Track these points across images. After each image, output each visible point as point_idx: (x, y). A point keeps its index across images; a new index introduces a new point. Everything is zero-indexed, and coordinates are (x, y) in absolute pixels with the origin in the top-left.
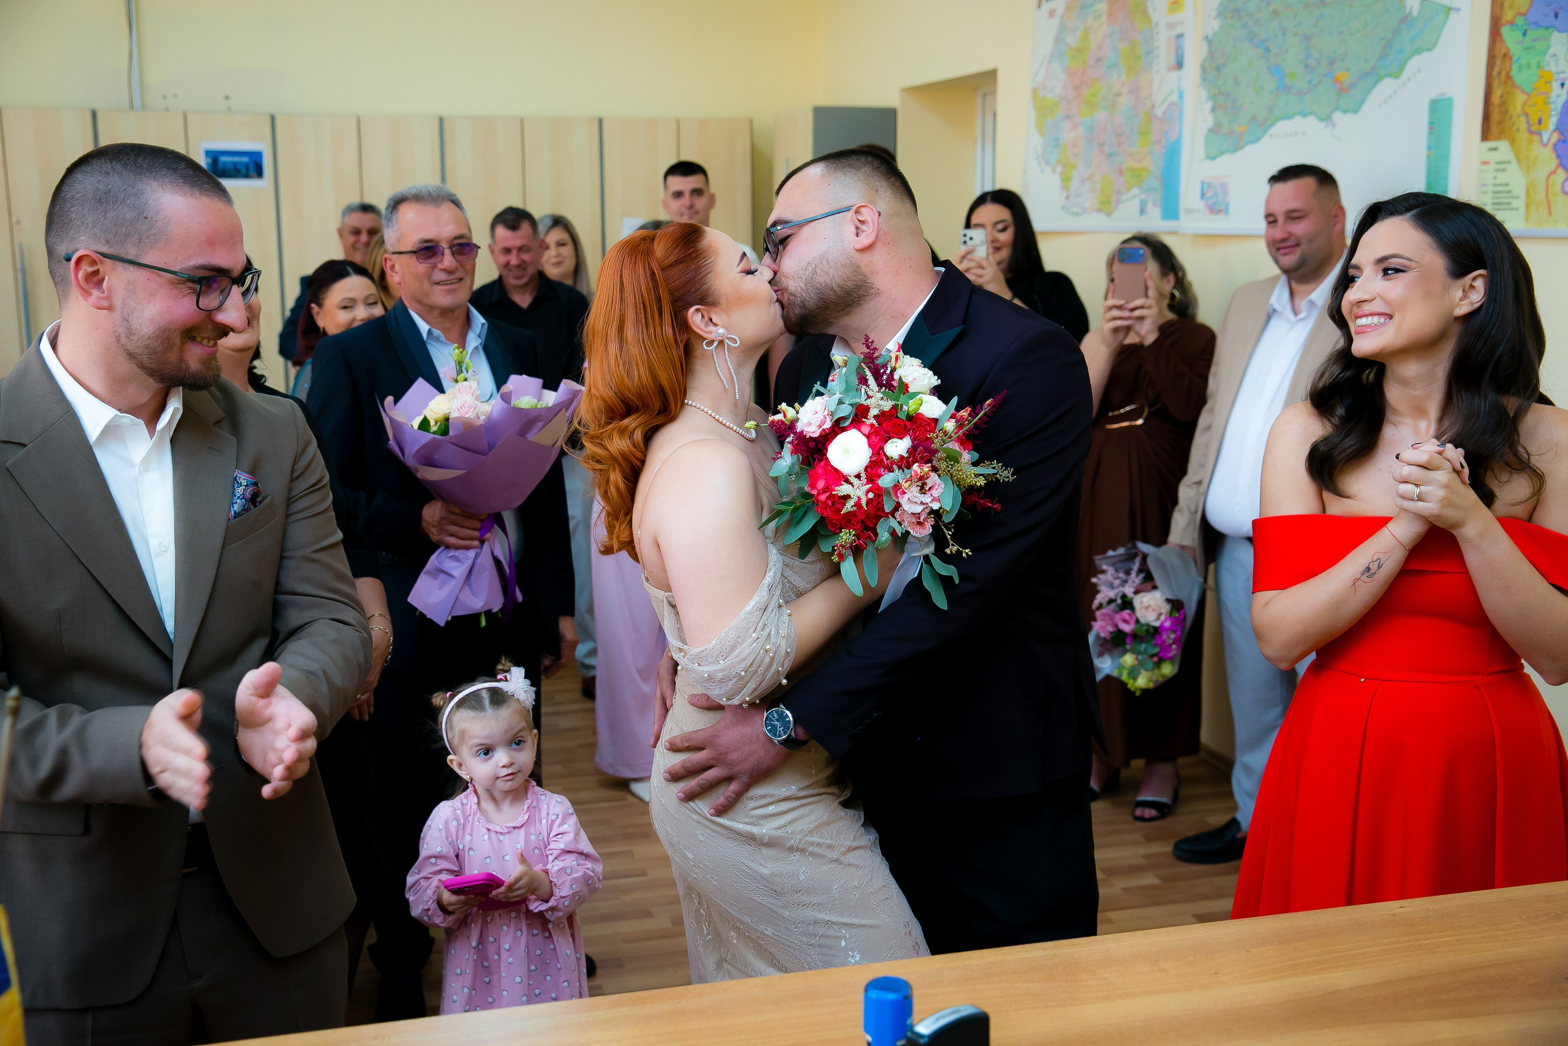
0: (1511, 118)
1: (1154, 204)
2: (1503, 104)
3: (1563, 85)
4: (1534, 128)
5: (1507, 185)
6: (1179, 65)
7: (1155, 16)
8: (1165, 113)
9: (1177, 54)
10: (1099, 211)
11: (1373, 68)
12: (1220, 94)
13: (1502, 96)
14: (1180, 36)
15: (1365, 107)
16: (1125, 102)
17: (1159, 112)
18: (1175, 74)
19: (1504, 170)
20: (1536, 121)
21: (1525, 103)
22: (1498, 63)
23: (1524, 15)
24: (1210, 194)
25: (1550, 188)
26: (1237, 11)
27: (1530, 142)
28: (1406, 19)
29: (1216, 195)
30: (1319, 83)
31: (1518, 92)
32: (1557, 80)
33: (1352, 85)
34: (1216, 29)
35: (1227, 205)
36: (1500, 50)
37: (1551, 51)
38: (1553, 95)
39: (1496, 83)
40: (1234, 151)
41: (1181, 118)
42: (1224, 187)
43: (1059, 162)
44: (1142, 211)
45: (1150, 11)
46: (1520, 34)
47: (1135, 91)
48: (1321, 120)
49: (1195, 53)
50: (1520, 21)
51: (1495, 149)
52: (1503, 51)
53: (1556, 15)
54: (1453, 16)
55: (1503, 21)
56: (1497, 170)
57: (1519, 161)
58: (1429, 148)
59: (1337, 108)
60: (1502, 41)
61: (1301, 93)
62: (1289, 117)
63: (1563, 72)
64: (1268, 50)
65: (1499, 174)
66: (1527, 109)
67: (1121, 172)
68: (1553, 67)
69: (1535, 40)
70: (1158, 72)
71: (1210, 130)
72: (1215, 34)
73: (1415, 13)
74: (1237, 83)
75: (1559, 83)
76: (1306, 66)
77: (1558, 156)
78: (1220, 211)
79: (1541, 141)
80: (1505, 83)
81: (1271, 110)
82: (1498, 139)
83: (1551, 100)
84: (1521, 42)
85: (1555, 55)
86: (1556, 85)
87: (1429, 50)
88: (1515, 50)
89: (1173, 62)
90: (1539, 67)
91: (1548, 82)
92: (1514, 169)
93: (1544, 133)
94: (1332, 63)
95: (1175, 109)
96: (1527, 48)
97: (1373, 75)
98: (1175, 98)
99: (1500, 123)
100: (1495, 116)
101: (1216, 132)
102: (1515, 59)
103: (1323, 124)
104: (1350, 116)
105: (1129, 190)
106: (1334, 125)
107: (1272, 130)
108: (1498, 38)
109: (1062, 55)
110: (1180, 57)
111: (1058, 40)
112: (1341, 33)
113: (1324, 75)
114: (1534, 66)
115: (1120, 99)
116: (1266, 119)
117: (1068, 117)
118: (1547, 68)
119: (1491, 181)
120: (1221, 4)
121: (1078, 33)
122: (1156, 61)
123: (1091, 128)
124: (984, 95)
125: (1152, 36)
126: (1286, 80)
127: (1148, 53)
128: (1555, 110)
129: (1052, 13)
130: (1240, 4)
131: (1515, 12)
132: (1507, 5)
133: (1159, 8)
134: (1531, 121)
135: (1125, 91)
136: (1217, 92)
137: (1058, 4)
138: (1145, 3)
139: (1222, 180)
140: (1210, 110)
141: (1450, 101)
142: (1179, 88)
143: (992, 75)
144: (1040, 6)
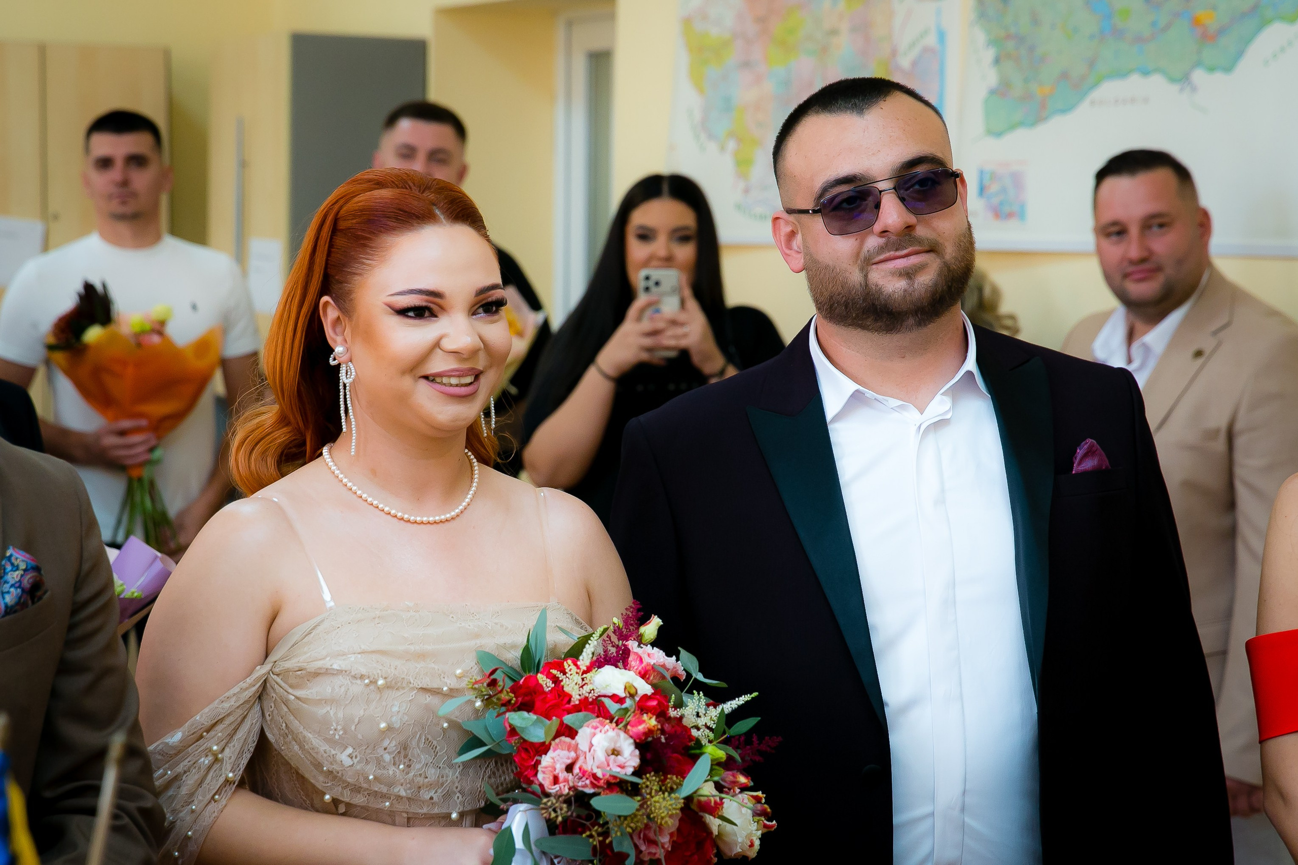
8: (914, 64)
11: (1253, 8)
12: (1008, 37)
15: (1244, 64)
24: (994, 188)
29: (1005, 189)
30: (1169, 25)
33: (1222, 31)
35: (1022, 206)
40: (1033, 124)
41: (941, 72)
42: (1017, 180)
43: (732, 135)
47: (862, 29)
48: (1172, 80)
59: (1198, 64)
61: (1139, 40)
62: (1121, 74)
71: (993, 92)
74: (1035, 21)
76: (1148, 1)
78: (1010, 215)
81: (1092, 64)
95: (933, 57)
97: (1255, 16)
98: (932, 38)
101: (1003, 95)
103: (1175, 88)
104: (1219, 76)
106: (1194, 89)
107: (1096, 94)
113: (1177, 14)
115: (835, 40)
116: (1082, 77)
117: (747, 64)
123: (788, 83)
124: (569, 23)
126: (1115, 19)
135: (844, 27)
136: (1003, 33)
139: (1013, 168)
140: (990, 60)
142: (938, 26)
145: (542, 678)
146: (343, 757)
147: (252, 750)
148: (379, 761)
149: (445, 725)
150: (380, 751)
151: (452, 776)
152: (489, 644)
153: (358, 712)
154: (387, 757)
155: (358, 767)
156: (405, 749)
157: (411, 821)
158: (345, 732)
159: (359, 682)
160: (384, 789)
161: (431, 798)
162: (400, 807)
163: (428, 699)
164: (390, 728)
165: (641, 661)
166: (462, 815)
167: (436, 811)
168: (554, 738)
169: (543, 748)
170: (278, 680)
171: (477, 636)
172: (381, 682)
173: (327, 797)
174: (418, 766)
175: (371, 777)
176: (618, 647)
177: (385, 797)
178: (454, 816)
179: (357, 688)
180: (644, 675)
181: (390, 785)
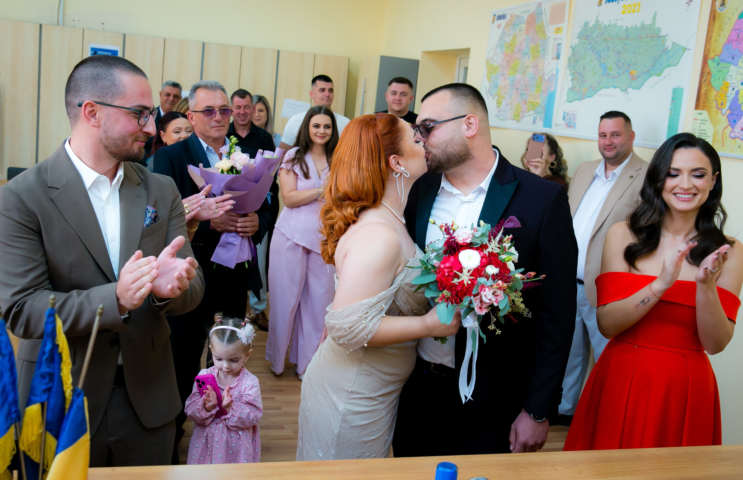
0: (709, 101)
1: (540, 119)
2: (706, 94)
3: (733, 89)
4: (719, 107)
5: (705, 130)
6: (558, 57)
7: (548, 34)
8: (549, 78)
9: (557, 53)
10: (514, 119)
11: (648, 71)
13: (706, 90)
14: (559, 44)
15: (643, 88)
16: (530, 71)
17: (546, 78)
18: (556, 61)
19: (704, 123)
20: (720, 104)
21: (716, 95)
22: (705, 76)
23: (719, 56)
24: (567, 118)
25: (724, 134)
26: (588, 36)
27: (717, 113)
28: (665, 51)
29: (570, 119)
30: (623, 73)
31: (713, 90)
32: (731, 87)
33: (638, 77)
34: (577, 43)
35: (575, 124)
36: (706, 70)
37: (730, 74)
38: (729, 93)
39: (703, 85)
40: (580, 100)
41: (556, 82)
42: (574, 115)
43: (496, 95)
44: (534, 122)
45: (546, 31)
46: (716, 64)
47: (536, 66)
48: (622, 91)
49: (566, 53)
50: (716, 58)
51: (701, 114)
52: (708, 71)
53: (733, 58)
54: (686, 52)
55: (709, 57)
56: (701, 123)
57: (711, 121)
58: (671, 110)
59: (630, 86)
60: (708, 66)
61: (614, 77)
62: (607, 87)
63: (734, 84)
64: (600, 56)
65: (701, 125)
66: (717, 98)
67: (525, 103)
68: (730, 81)
69: (722, 68)
70: (547, 59)
71: (570, 89)
72: (576, 45)
73: (669, 48)
74: (584, 69)
75: (732, 88)
76: (617, 65)
77: (729, 121)
78: (571, 126)
79: (722, 113)
80: (708, 85)
81: (599, 83)
82: (703, 109)
83: (728, 95)
84: (717, 68)
85: (731, 76)
86: (730, 89)
87: (675, 66)
88: (713, 71)
89: (555, 56)
90: (723, 80)
91: (727, 87)
92: (708, 124)
93: (723, 109)
94: (629, 66)
95: (554, 77)
96: (719, 71)
97: (648, 73)
98: (554, 72)
99: (704, 102)
100: (702, 99)
101: (573, 90)
102: (713, 75)
103: (623, 92)
104: (636, 90)
105: (528, 112)
106: (628, 94)
107: (599, 93)
108: (706, 65)
109: (502, 46)
110: (559, 54)
111: (501, 39)
112: (635, 53)
113: (625, 71)
114: (721, 79)
115: (528, 69)
116: (596, 87)
117: (503, 74)
118: (727, 81)
119: (698, 128)
120: (580, 32)
121: (511, 37)
122: (547, 54)
123: (513, 81)
124: (460, 59)
125: (546, 43)
126: (607, 70)
127: (543, 50)
128: (729, 100)
129: (499, 26)
130: (589, 33)
131: (715, 54)
132: (711, 50)
133: (550, 31)
134: (718, 104)
135: (531, 66)
136: (575, 72)
137: (503, 22)
138: (544, 27)
139: (574, 112)
140: (570, 79)
141: (682, 90)
142: (557, 68)
143: (467, 51)
144: (493, 22)
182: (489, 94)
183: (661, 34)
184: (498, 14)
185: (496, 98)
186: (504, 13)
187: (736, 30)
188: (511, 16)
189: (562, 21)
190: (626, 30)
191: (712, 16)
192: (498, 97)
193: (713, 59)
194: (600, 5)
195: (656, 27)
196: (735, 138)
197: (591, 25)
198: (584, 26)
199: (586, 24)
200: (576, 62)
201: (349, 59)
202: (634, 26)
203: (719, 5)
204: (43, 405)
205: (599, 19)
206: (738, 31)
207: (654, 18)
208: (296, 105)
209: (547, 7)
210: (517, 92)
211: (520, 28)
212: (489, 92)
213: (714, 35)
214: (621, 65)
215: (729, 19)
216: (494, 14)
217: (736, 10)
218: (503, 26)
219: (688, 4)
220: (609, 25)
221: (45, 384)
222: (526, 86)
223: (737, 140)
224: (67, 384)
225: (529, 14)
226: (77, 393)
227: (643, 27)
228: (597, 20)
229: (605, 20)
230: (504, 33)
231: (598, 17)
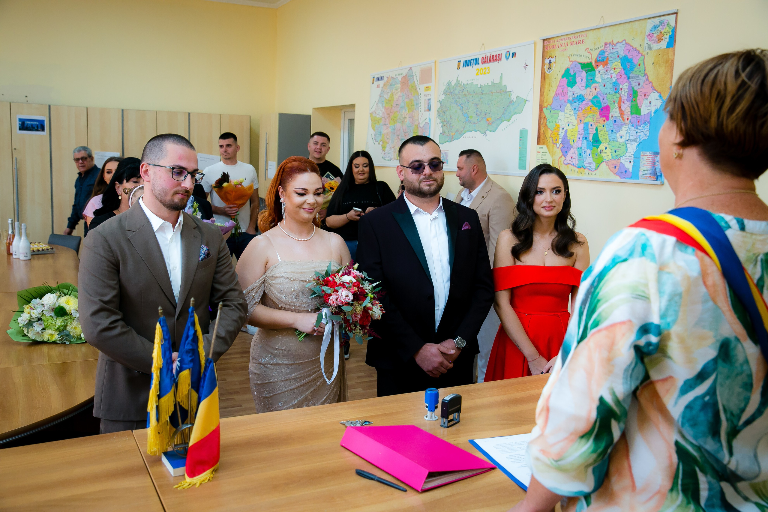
0: (547, 138)
2: (544, 133)
3: (563, 129)
4: (554, 142)
5: (546, 160)
6: (429, 110)
7: (420, 91)
8: (423, 126)
9: (429, 106)
11: (500, 118)
13: (544, 130)
14: (429, 99)
15: (498, 130)
16: (408, 121)
17: (421, 126)
18: (428, 112)
19: (545, 155)
20: (555, 140)
21: (551, 134)
22: (542, 120)
23: (550, 105)
25: (560, 162)
26: (451, 93)
27: (553, 147)
28: (511, 102)
30: (481, 120)
31: (549, 130)
32: (561, 127)
33: (493, 122)
34: (443, 98)
35: (447, 160)
36: (543, 116)
37: (559, 118)
38: (560, 132)
39: (542, 126)
40: (451, 142)
41: (430, 128)
42: (447, 154)
43: (381, 141)
45: (418, 89)
46: (550, 111)
47: (412, 117)
49: (435, 106)
50: (549, 107)
51: (542, 148)
52: (544, 116)
53: (561, 107)
54: (527, 103)
55: (544, 107)
56: (543, 155)
57: (550, 153)
58: (520, 146)
59: (488, 130)
61: (474, 123)
62: (470, 131)
63: (563, 125)
64: (462, 107)
65: (542, 156)
66: (552, 136)
68: (560, 123)
69: (554, 114)
70: (421, 111)
71: (441, 133)
73: (514, 101)
74: (451, 118)
75: (562, 128)
76: (476, 114)
77: (562, 152)
79: (557, 146)
81: (464, 129)
82: (543, 145)
83: (559, 134)
84: (550, 114)
86: (561, 129)
87: (520, 113)
88: (548, 116)
89: (427, 108)
90: (555, 123)
91: (559, 128)
92: (548, 154)
93: (557, 144)
94: (486, 114)
95: (428, 125)
96: (551, 116)
97: (500, 120)
98: (427, 121)
99: (543, 139)
100: (542, 137)
101: (443, 134)
102: (548, 119)
103: (483, 134)
104: (492, 133)
106: (486, 136)
107: (465, 135)
108: (542, 112)
109: (382, 101)
110: (430, 107)
111: (381, 96)
112: (489, 104)
113: (483, 118)
114: (554, 122)
115: (405, 120)
116: (462, 131)
117: (385, 124)
118: (558, 123)
119: (541, 159)
120: (445, 90)
121: (389, 94)
122: (420, 107)
123: (394, 129)
124: (344, 112)
125: (419, 98)
126: (469, 118)
127: (417, 104)
128: (561, 137)
129: (378, 86)
130: (452, 91)
131: (548, 104)
132: (545, 101)
133: (421, 89)
134: (553, 140)
135: (408, 117)
136: (444, 120)
137: (381, 83)
138: (416, 86)
139: (446, 151)
140: (441, 126)
141: (526, 131)
142: (429, 118)
143: (353, 106)
144: (373, 83)
145: (330, 278)
146: (283, 297)
147: (262, 295)
148: (292, 298)
149: (307, 289)
150: (292, 295)
151: (309, 301)
152: (318, 270)
153: (287, 286)
154: (294, 297)
155: (287, 299)
156: (298, 295)
157: (299, 311)
158: (284, 291)
159: (287, 279)
160: (293, 304)
161: (304, 306)
162: (297, 308)
163: (303, 283)
164: (294, 290)
165: (354, 274)
166: (311, 310)
167: (305, 309)
168: (333, 293)
169: (330, 295)
170: (268, 278)
171: (315, 268)
172: (292, 279)
173: (280, 306)
174: (301, 299)
175: (290, 301)
176: (348, 270)
177: (293, 306)
178: (309, 310)
179: (287, 280)
180: (354, 277)
181: (294, 303)
182: (374, 141)
183: (507, 91)
184: (376, 76)
185: (381, 143)
186: (382, 75)
187: (560, 86)
188: (388, 78)
189: (430, 81)
190: (480, 87)
191: (543, 76)
192: (382, 142)
193: (546, 107)
194: (458, 69)
195: (503, 85)
196: (567, 164)
197: (453, 84)
198: (447, 85)
199: (449, 84)
200: (444, 112)
201: (250, 116)
202: (486, 84)
203: (547, 68)
204: (190, 369)
205: (458, 80)
206: (562, 87)
207: (501, 78)
208: (208, 159)
209: (417, 71)
210: (398, 138)
211: (396, 87)
212: (375, 139)
213: (546, 90)
214: (479, 114)
215: (555, 78)
216: (374, 76)
217: (559, 72)
218: (381, 86)
219: (525, 67)
220: (467, 84)
221: (191, 357)
222: (405, 132)
223: (569, 165)
224: (202, 356)
225: (403, 76)
226: (209, 361)
227: (493, 85)
228: (457, 80)
229: (464, 80)
230: (383, 91)
231: (458, 77)
